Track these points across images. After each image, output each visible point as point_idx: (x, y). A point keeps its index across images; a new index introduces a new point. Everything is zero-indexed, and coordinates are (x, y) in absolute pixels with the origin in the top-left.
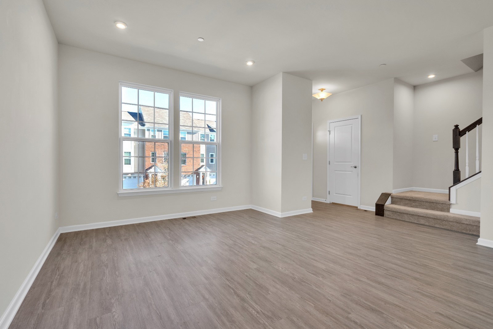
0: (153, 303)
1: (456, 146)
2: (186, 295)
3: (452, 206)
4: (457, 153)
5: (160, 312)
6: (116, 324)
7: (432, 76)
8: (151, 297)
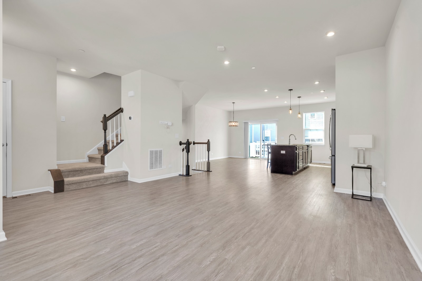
0: (299, 261)
1: (105, 129)
2: (273, 250)
3: (105, 168)
4: (105, 132)
5: (301, 253)
6: (334, 266)
7: (73, 70)
8: (297, 267)
